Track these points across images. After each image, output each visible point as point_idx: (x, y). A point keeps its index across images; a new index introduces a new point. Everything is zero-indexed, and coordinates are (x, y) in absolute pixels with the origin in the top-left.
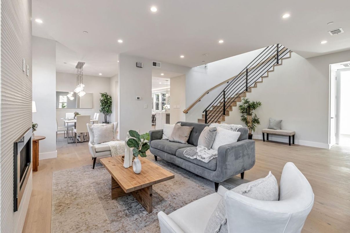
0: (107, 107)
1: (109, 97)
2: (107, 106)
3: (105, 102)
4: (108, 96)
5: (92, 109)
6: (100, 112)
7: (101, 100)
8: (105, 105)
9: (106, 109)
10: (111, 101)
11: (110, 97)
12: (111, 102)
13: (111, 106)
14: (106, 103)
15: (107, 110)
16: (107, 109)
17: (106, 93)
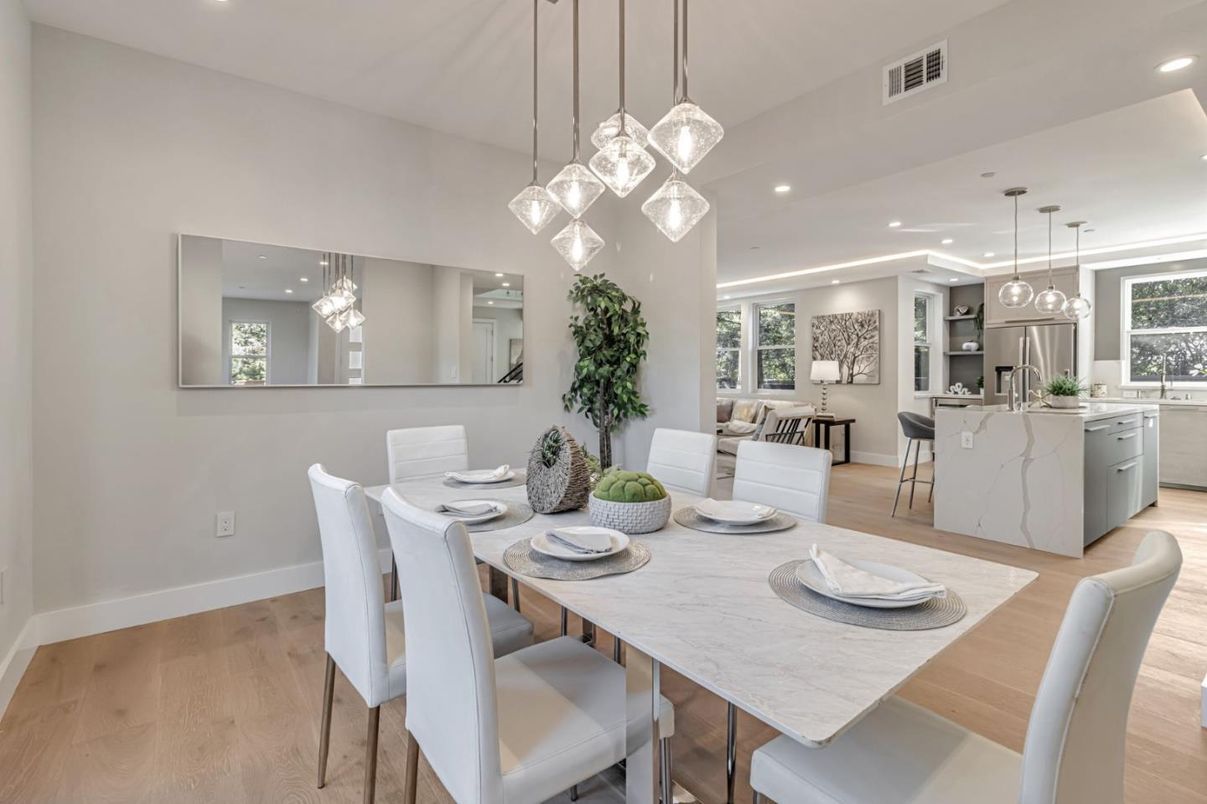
0: (628, 370)
1: (626, 306)
2: (624, 367)
4: (621, 297)
7: (580, 323)
9: (625, 387)
10: (640, 330)
11: (634, 308)
13: (641, 369)
15: (625, 398)
16: (629, 385)
17: (602, 275)
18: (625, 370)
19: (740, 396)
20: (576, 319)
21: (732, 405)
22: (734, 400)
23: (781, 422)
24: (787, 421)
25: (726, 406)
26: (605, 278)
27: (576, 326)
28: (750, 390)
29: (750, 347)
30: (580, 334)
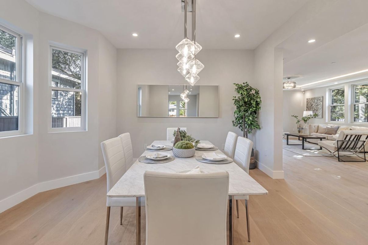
0: (251, 113)
1: (253, 92)
2: (249, 112)
3: (245, 102)
4: (251, 89)
5: (218, 119)
6: (234, 125)
7: (237, 98)
8: (246, 111)
9: (249, 119)
10: (258, 100)
11: (256, 92)
12: (258, 104)
13: (258, 113)
14: (248, 104)
15: (249, 122)
16: (251, 118)
17: (246, 83)
18: (250, 113)
19: (343, 124)
20: (235, 97)
21: (338, 128)
22: (339, 126)
23: (347, 136)
24: (352, 136)
25: (335, 128)
26: (247, 83)
27: (236, 99)
28: (349, 122)
29: (349, 103)
30: (237, 101)
